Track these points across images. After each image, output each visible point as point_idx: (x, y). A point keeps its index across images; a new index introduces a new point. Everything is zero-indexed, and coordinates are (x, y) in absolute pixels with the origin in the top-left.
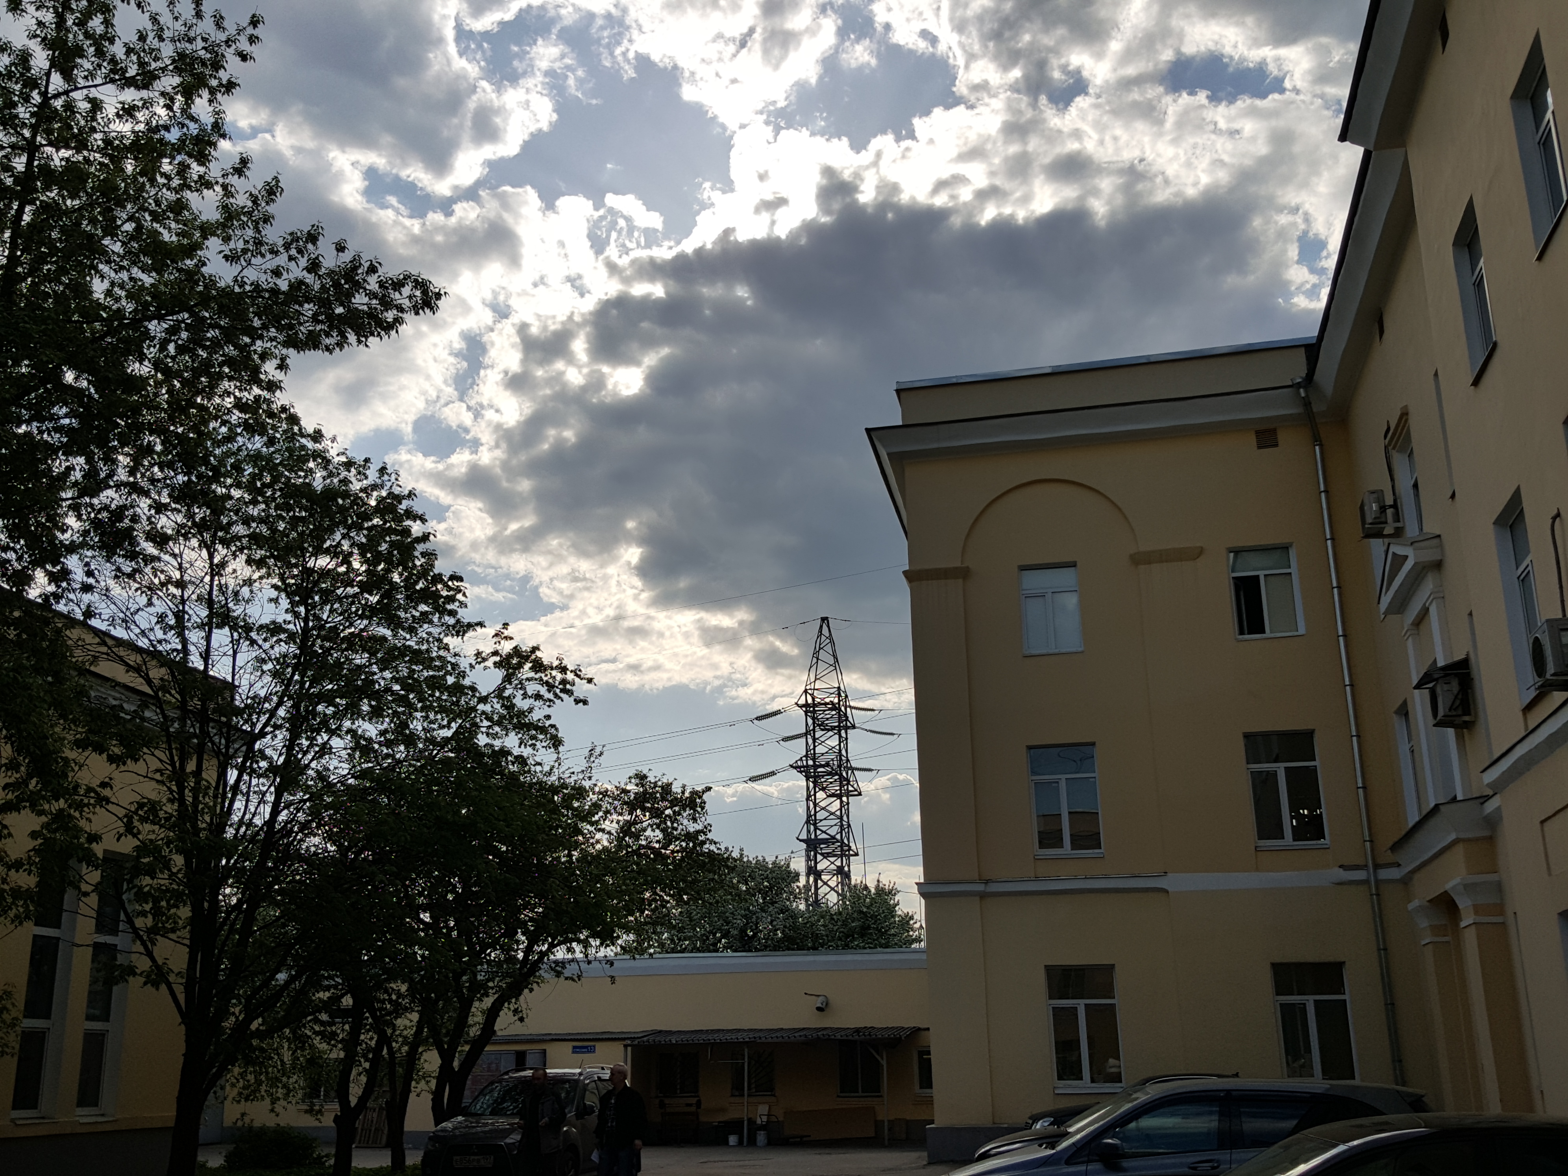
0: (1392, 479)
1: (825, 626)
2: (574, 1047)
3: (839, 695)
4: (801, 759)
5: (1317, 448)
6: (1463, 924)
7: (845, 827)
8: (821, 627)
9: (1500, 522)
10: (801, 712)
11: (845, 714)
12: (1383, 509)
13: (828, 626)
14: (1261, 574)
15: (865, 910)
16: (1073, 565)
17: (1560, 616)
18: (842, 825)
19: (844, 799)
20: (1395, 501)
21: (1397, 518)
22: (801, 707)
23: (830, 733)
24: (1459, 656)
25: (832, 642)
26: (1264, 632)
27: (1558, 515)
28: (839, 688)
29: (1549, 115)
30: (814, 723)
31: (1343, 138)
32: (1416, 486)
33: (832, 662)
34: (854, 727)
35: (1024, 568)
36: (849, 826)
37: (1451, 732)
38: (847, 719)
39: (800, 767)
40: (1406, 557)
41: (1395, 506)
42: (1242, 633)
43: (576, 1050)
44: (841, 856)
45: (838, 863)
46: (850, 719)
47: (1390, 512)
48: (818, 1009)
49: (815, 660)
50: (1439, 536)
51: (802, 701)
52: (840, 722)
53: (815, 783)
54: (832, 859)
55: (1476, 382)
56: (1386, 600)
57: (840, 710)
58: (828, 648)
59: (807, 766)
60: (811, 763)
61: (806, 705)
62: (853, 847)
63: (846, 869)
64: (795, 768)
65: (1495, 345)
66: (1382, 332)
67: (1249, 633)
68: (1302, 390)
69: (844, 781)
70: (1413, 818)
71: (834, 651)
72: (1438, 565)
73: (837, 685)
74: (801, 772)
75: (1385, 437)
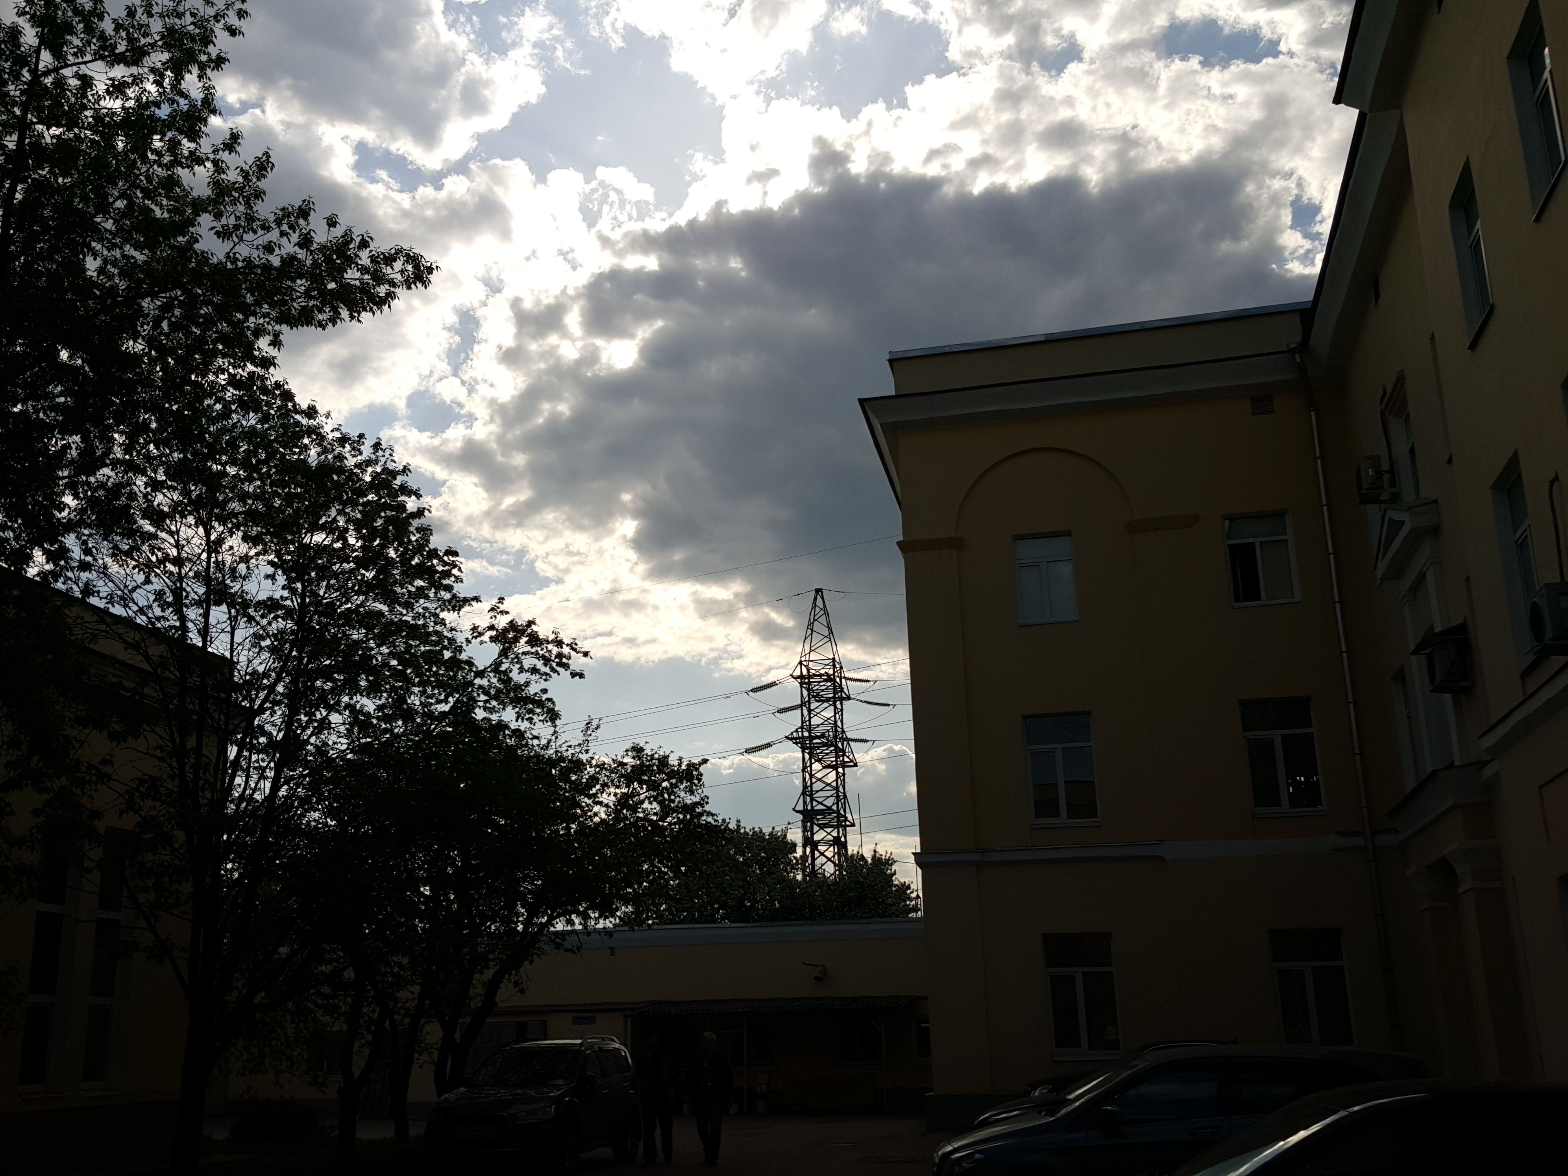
0: (1389, 445)
1: (819, 598)
2: (574, 1018)
3: (834, 666)
4: (796, 731)
5: (1313, 413)
6: (1461, 890)
7: (841, 797)
8: (815, 598)
9: (1496, 486)
10: (796, 684)
11: (841, 685)
12: (1379, 474)
13: (822, 598)
14: (1257, 541)
15: (862, 880)
16: (1068, 534)
17: (1558, 580)
18: (838, 797)
19: (840, 770)
20: (1392, 466)
21: (1393, 483)
22: (796, 678)
23: (826, 705)
24: (1457, 621)
25: (827, 614)
26: (1260, 599)
27: (1556, 479)
28: (834, 659)
29: (1546, 74)
30: (809, 694)
31: (1337, 100)
32: (1412, 451)
33: (826, 633)
34: (849, 698)
35: (1017, 538)
36: (845, 797)
37: (1448, 697)
38: (842, 690)
39: (795, 739)
40: (1403, 522)
41: (1391, 471)
42: (1237, 600)
43: (576, 1021)
44: (838, 827)
45: (835, 834)
46: (846, 690)
47: (1386, 477)
48: (817, 978)
49: (809, 632)
50: (1436, 501)
51: (797, 673)
52: (835, 693)
53: (810, 754)
54: (829, 830)
55: (1473, 346)
56: (1382, 566)
57: (835, 681)
58: (823, 620)
59: (803, 737)
60: (806, 734)
61: (801, 677)
62: (850, 818)
63: (843, 839)
64: (791, 739)
65: (1492, 307)
66: (1377, 296)
67: (1245, 601)
68: (1297, 356)
69: (840, 752)
70: (1411, 784)
71: (829, 623)
72: (1435, 531)
73: (831, 657)
74: (796, 743)
75: (1381, 403)
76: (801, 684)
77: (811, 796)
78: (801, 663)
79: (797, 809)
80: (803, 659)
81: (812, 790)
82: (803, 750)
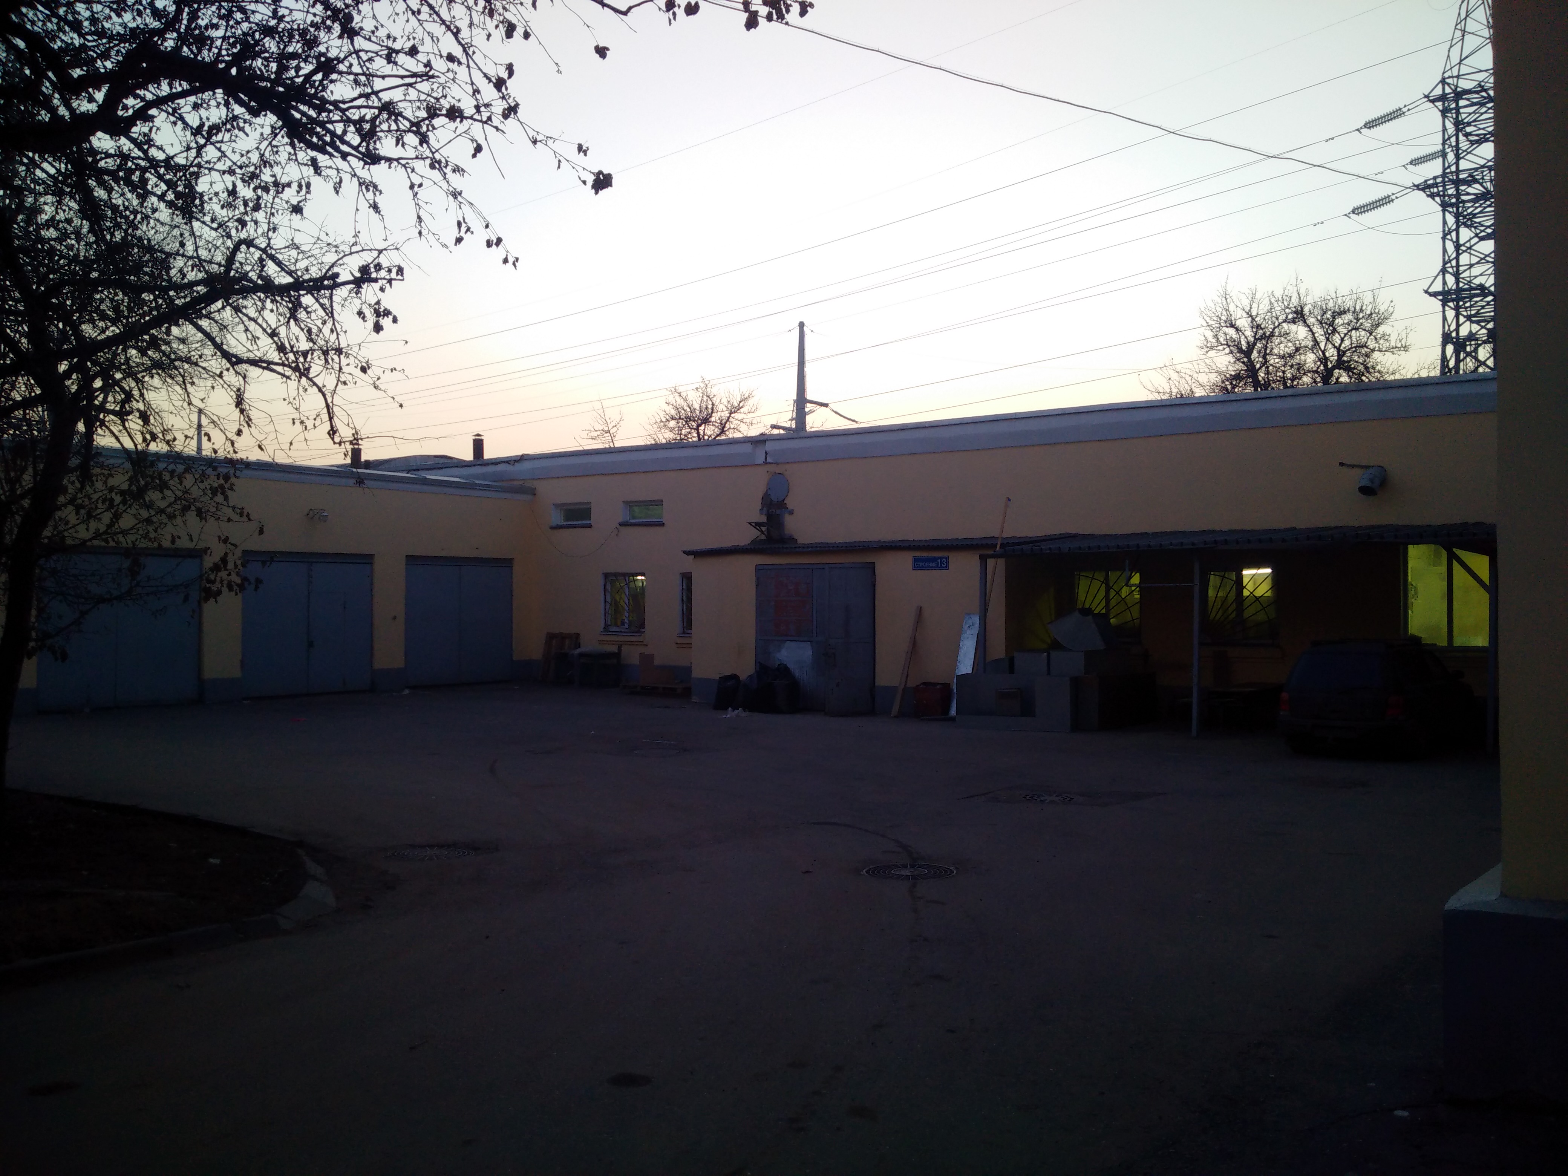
2: (916, 560)
4: (1433, 179)
10: (1436, 111)
30: (1456, 130)
39: (1432, 190)
43: (919, 564)
48: (1365, 491)
51: (1437, 93)
53: (1457, 216)
61: (1443, 98)
64: (1423, 190)
74: (1432, 196)
76: (1444, 112)
77: (1457, 275)
78: (1443, 81)
79: (1431, 290)
80: (1446, 75)
81: (1458, 266)
82: (1444, 206)
